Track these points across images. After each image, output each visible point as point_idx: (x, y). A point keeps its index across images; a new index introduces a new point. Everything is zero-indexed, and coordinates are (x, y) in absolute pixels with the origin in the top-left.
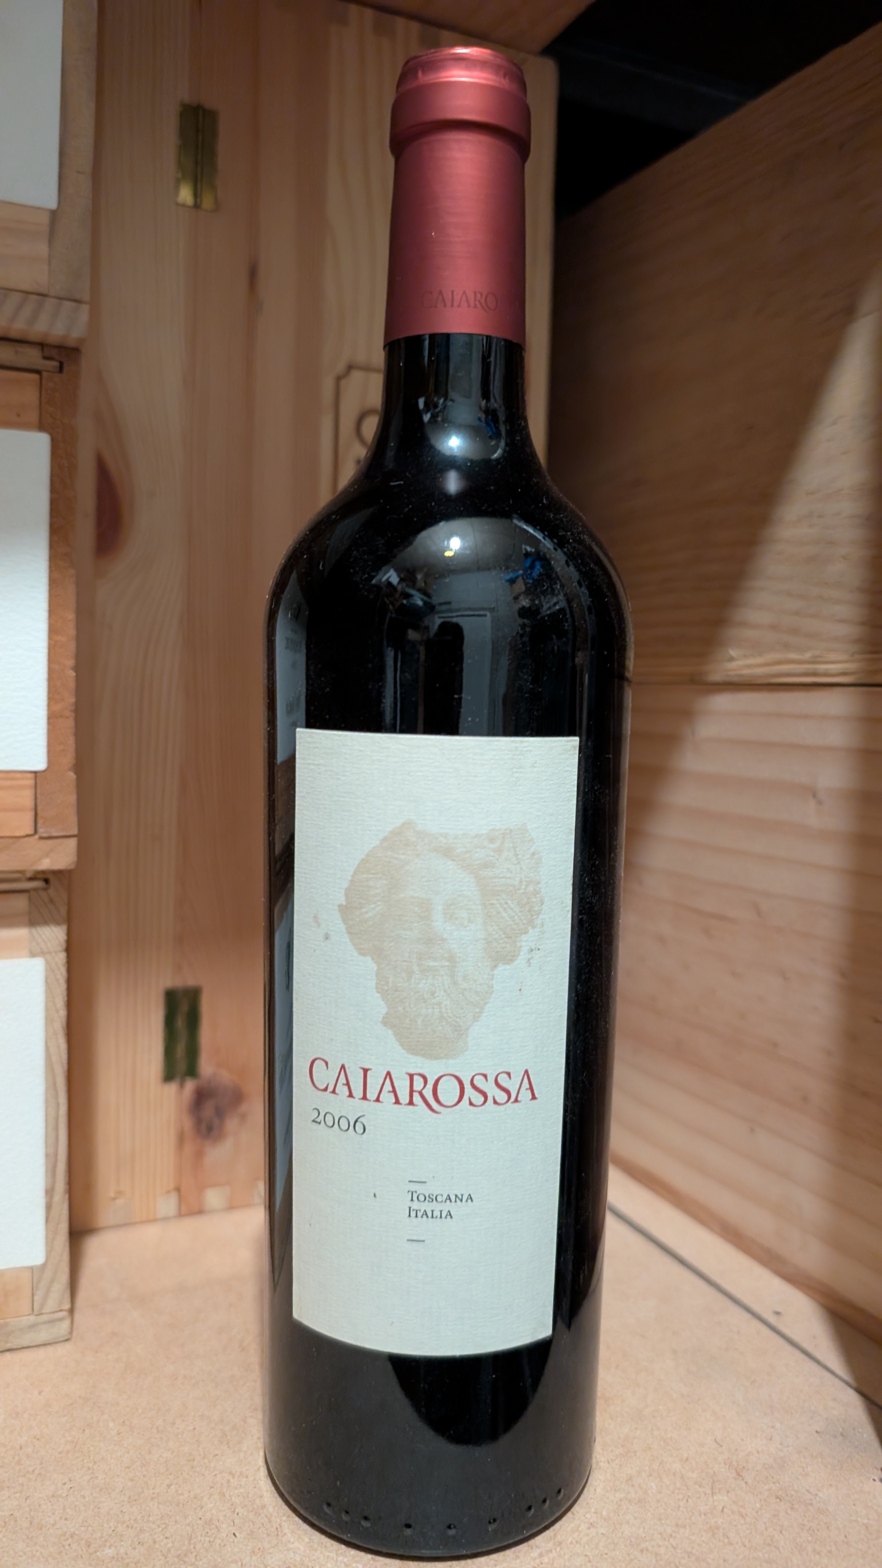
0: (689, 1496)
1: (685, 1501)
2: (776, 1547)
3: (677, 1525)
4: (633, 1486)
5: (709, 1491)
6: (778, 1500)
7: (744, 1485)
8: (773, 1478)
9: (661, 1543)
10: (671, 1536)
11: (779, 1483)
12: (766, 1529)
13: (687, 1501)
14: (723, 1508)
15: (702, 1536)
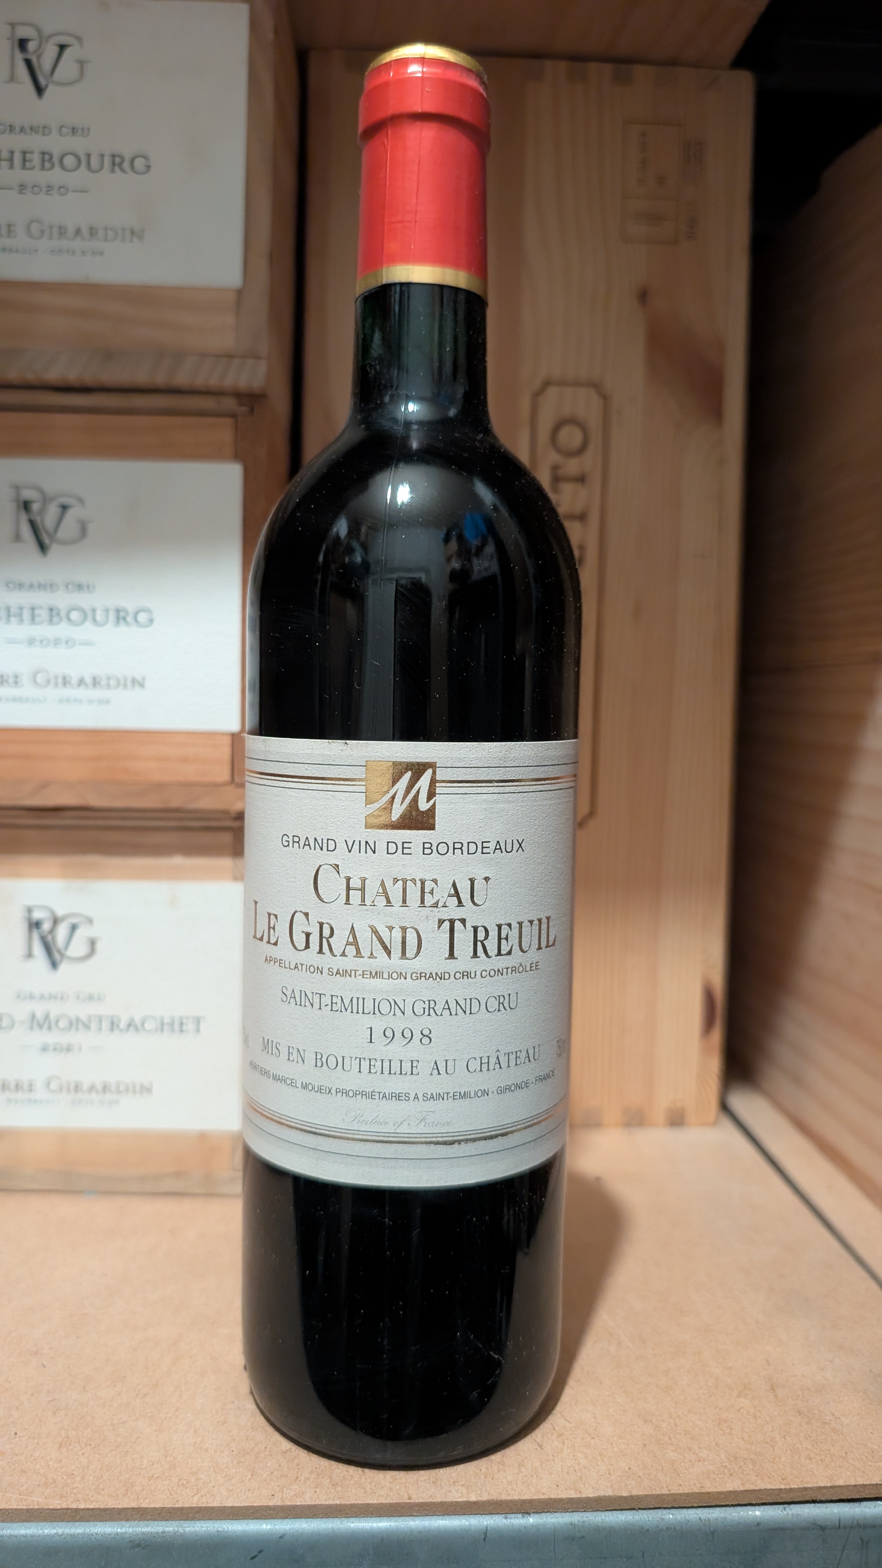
2: (772, 1446)
4: (667, 1376)
5: (735, 1394)
6: (798, 1414)
7: (772, 1396)
8: (804, 1397)
10: (679, 1416)
11: (807, 1402)
12: (772, 1432)
13: (710, 1396)
14: (741, 1408)
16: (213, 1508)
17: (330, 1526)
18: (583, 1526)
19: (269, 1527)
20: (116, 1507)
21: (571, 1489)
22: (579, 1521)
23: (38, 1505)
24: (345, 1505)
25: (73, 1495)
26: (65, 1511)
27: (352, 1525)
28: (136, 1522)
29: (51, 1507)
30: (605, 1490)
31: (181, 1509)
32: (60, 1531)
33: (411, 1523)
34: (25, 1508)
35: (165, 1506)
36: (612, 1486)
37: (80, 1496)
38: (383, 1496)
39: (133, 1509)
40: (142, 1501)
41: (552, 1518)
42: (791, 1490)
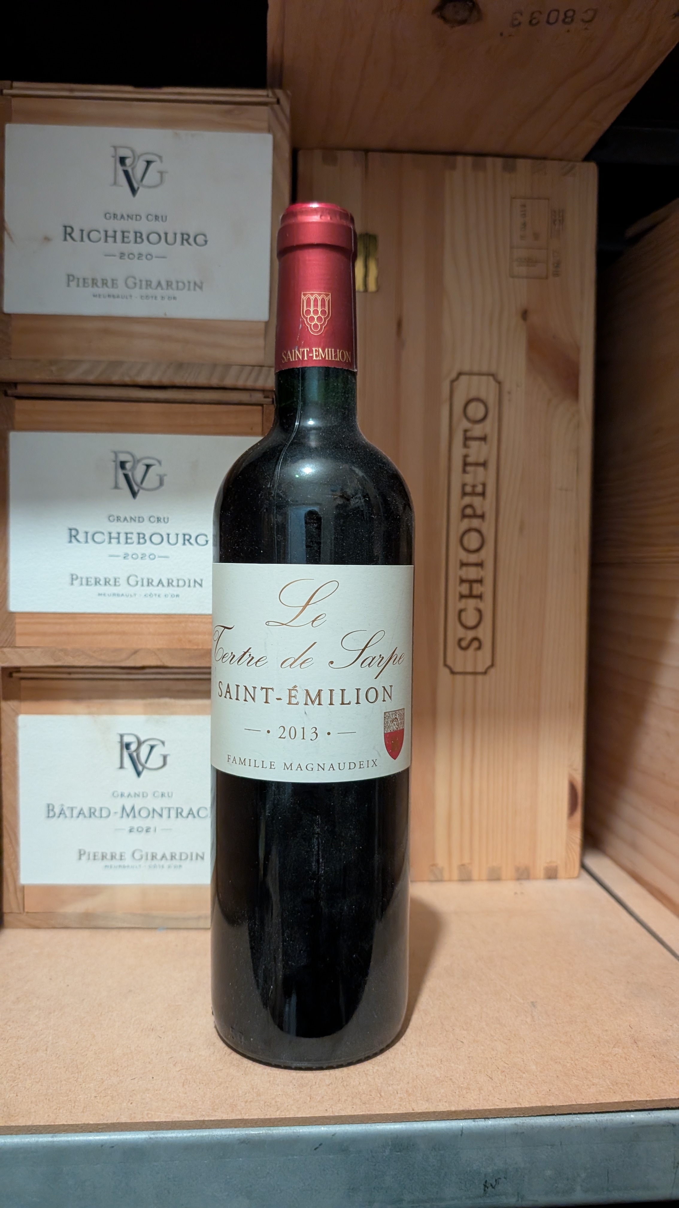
0: (598, 1046)
1: (594, 1047)
2: (638, 1076)
3: (583, 1056)
4: (566, 1036)
5: (612, 1046)
6: (653, 1057)
7: (636, 1047)
8: (656, 1047)
9: (569, 1061)
10: (577, 1060)
11: (658, 1050)
12: (637, 1067)
13: (596, 1047)
14: (616, 1054)
15: (596, 1063)
16: (289, 1118)
17: (364, 1128)
18: (523, 1126)
19: (325, 1129)
20: (228, 1119)
21: (515, 1103)
22: (520, 1122)
23: (179, 1119)
24: (373, 1115)
25: (199, 1113)
26: (196, 1122)
27: (378, 1127)
28: (240, 1129)
29: (187, 1120)
30: (536, 1103)
31: (270, 1119)
32: (194, 1134)
33: (415, 1125)
34: (171, 1120)
35: (260, 1117)
36: (540, 1101)
37: (204, 1113)
38: (396, 1109)
39: (240, 1119)
40: (243, 1115)
41: (503, 1121)
42: (653, 1101)
